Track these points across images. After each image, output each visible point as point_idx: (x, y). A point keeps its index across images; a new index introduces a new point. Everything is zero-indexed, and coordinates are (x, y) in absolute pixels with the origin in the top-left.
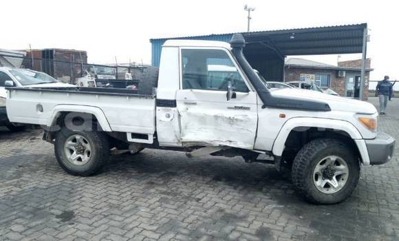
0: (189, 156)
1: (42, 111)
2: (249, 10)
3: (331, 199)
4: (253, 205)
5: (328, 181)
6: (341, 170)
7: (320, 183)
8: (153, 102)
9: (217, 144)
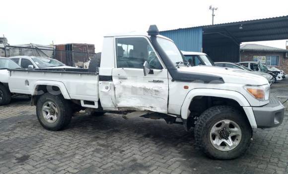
0: (125, 118)
1: (28, 85)
2: (213, 10)
3: (226, 156)
4: (162, 157)
5: (225, 140)
6: (236, 132)
7: (217, 142)
8: (97, 77)
9: (143, 109)
